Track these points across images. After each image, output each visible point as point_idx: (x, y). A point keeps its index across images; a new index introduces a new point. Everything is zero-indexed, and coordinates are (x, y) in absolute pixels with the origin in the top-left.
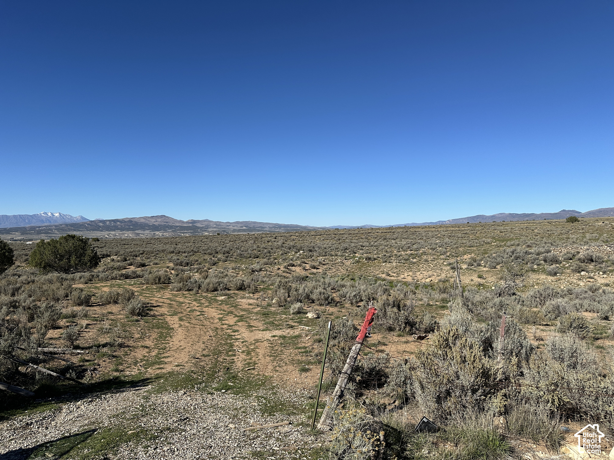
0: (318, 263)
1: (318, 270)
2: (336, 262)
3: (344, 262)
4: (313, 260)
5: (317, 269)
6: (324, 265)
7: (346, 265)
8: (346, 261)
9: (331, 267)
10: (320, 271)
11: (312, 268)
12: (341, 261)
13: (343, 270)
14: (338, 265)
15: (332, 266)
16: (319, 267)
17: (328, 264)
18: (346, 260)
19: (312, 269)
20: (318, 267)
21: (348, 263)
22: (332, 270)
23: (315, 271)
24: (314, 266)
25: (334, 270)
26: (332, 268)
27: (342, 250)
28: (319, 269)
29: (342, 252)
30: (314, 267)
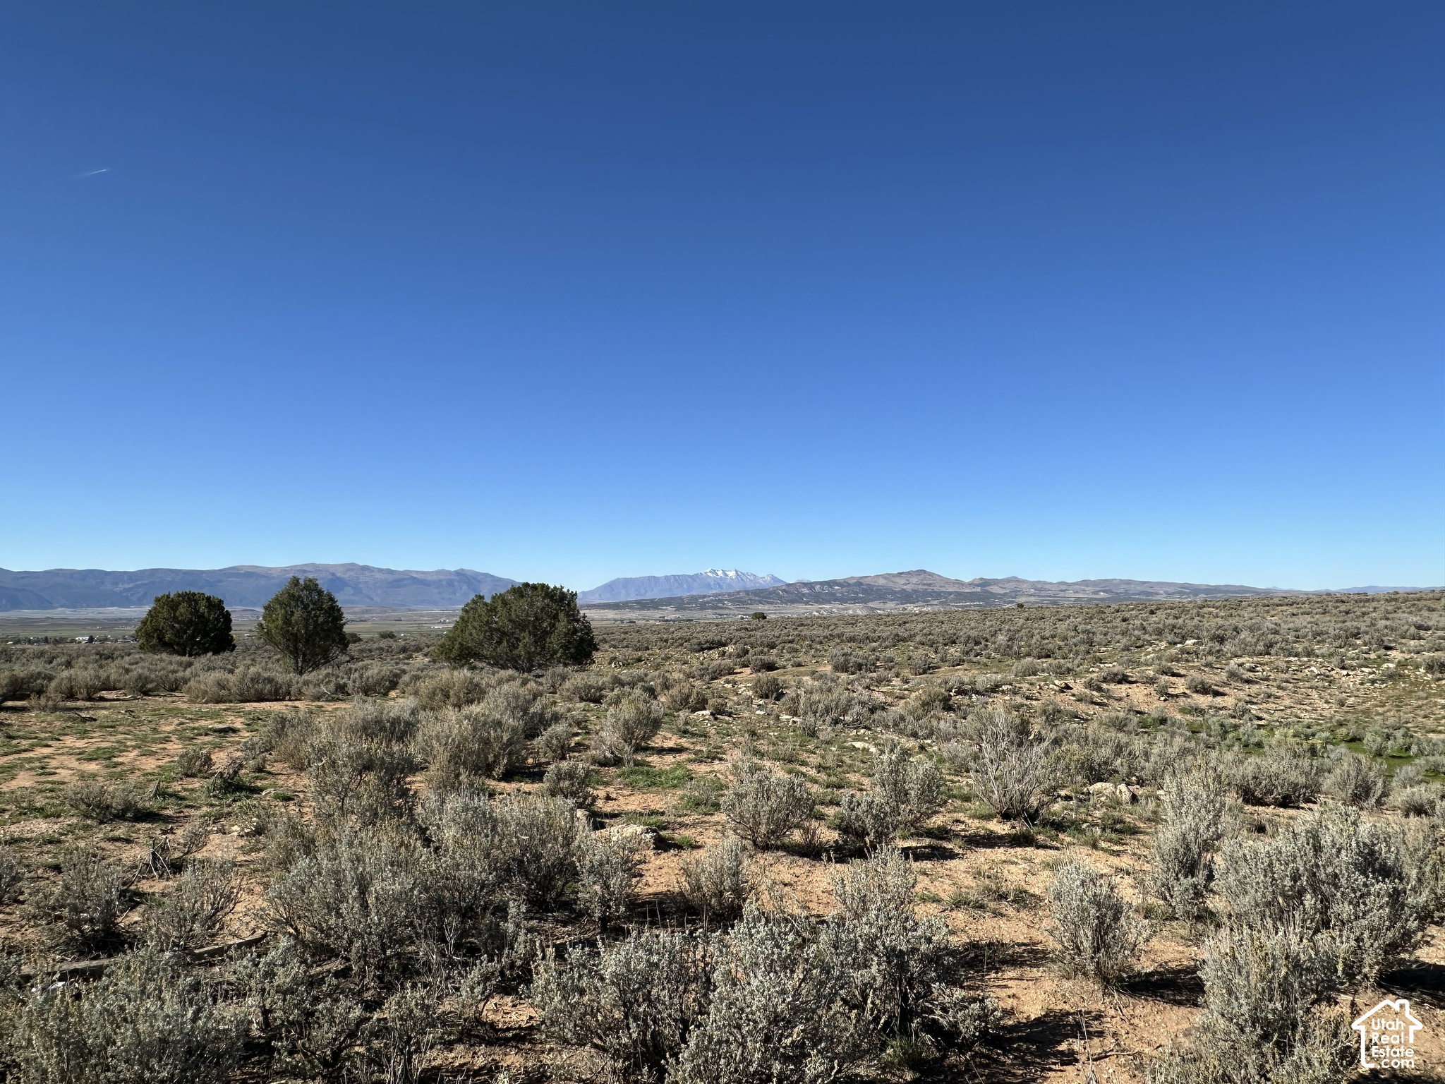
0: (1224, 676)
1: (1219, 699)
2: (1300, 675)
3: (1337, 676)
4: (1207, 665)
5: (1217, 694)
6: (1248, 682)
7: (1340, 688)
8: (1345, 672)
9: (1274, 691)
10: (1228, 701)
11: (1197, 692)
12: (1323, 670)
13: (1327, 702)
14: (1307, 684)
15: (1279, 687)
16: (1226, 690)
17: (1267, 679)
18: (1343, 668)
19: (1195, 695)
20: (1221, 690)
21: (1351, 680)
22: (1279, 701)
23: (1203, 701)
24: (1202, 683)
25: (1287, 702)
26: (1281, 693)
27: (1336, 637)
28: (1223, 694)
29: (1337, 644)
30: (1204, 690)
